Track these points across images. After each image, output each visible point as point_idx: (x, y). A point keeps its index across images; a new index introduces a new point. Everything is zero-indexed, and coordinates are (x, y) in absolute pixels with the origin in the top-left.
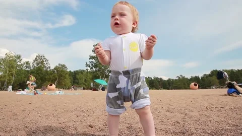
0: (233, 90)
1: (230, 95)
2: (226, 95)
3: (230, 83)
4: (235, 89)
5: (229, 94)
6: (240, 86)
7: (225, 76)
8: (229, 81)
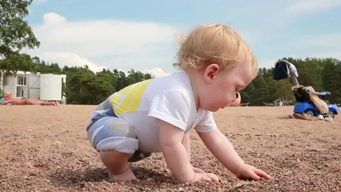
0: (306, 105)
1: (297, 117)
2: (290, 117)
3: (300, 89)
4: (312, 103)
5: (298, 115)
6: (322, 97)
7: (292, 73)
8: (298, 86)
